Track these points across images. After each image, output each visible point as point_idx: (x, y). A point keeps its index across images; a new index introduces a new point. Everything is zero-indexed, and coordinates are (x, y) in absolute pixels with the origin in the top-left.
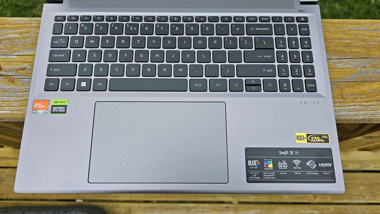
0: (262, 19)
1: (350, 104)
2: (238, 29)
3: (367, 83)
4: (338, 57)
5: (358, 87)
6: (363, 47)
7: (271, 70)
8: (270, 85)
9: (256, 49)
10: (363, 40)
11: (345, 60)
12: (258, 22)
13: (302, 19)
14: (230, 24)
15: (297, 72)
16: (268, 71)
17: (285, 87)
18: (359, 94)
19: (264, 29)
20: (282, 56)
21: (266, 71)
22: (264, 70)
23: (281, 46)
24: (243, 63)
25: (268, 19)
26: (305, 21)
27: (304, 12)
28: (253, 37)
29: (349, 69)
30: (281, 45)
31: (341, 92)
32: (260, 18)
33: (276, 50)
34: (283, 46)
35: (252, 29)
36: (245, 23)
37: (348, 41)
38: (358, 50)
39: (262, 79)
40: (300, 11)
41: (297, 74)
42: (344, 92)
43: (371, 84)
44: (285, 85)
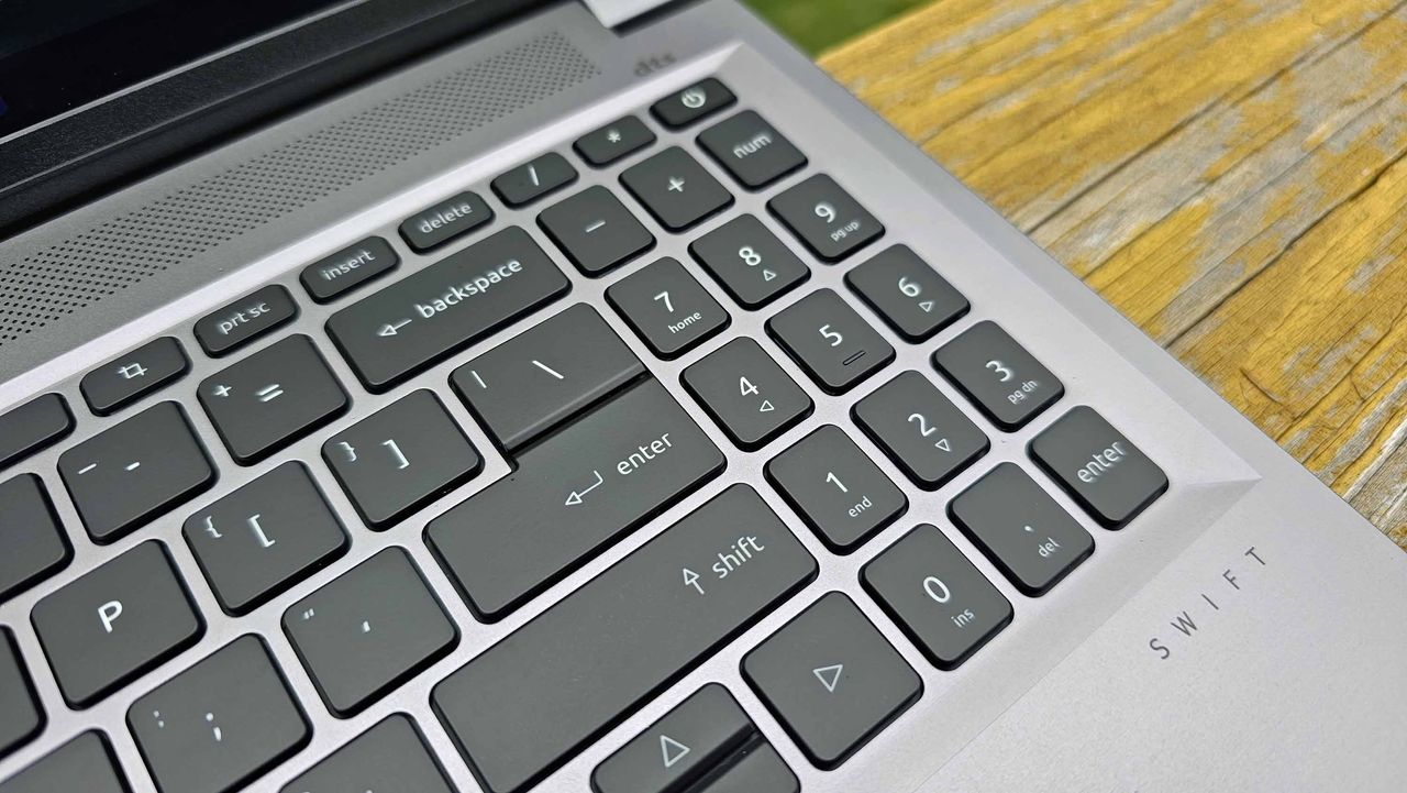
0: (427, 226)
1: (1362, 424)
2: (270, 393)
3: (1307, 254)
4: (1048, 204)
5: (1293, 302)
6: (1108, 93)
7: (747, 546)
8: (829, 676)
9: (509, 455)
10: (1078, 61)
11: (1090, 204)
12: (412, 264)
13: (696, 100)
14: (183, 393)
15: (934, 438)
16: (724, 566)
17: (954, 608)
18: (1335, 333)
19: (480, 285)
20: (747, 387)
21: (707, 578)
22: (691, 578)
23: (681, 326)
24: (477, 638)
25: (465, 209)
26: (719, 100)
27: (668, 61)
28: (435, 380)
29: (1159, 235)
30: (677, 317)
31: (1248, 386)
32: (406, 229)
33: (667, 374)
34: (697, 316)
35: (390, 330)
36: (312, 321)
37: (1015, 104)
38: (1095, 119)
39: (723, 668)
40: (647, 68)
41: (944, 445)
42: (1266, 377)
43: (1331, 243)
44: (936, 589)
